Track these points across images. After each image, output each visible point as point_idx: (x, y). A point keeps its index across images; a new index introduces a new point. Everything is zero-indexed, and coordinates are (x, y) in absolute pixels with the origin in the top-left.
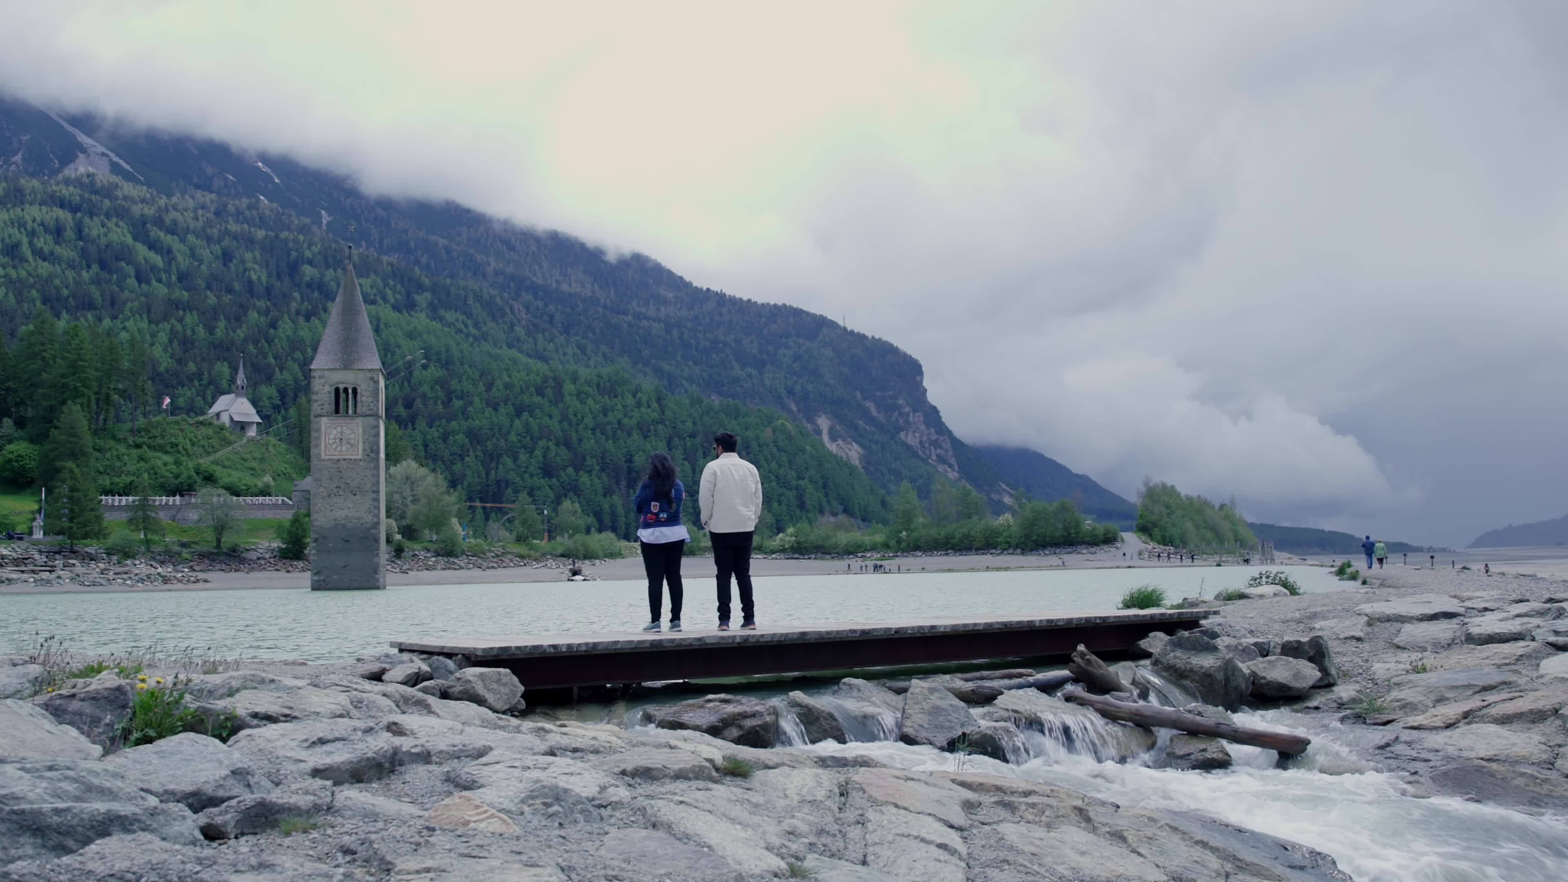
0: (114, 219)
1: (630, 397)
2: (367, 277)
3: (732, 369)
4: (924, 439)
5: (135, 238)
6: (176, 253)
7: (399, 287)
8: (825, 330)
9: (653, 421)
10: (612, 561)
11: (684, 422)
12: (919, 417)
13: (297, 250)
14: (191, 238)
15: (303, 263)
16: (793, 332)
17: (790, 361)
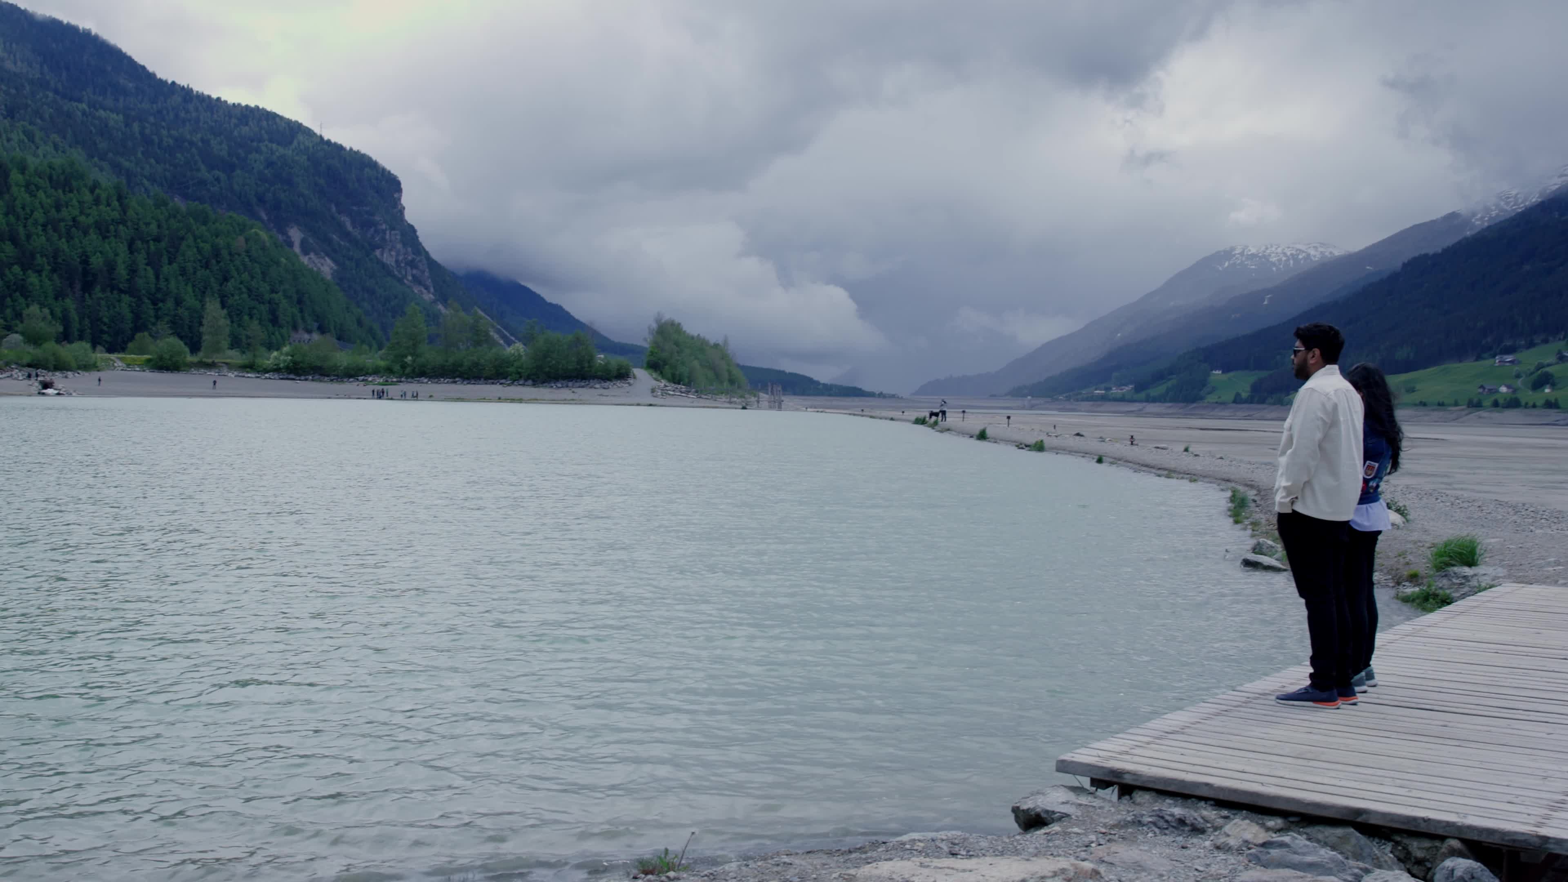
1: (87, 193)
3: (198, 170)
4: (401, 258)
8: (300, 137)
9: (112, 220)
10: (86, 374)
11: (147, 224)
12: (396, 235)
16: (266, 136)
17: (262, 167)
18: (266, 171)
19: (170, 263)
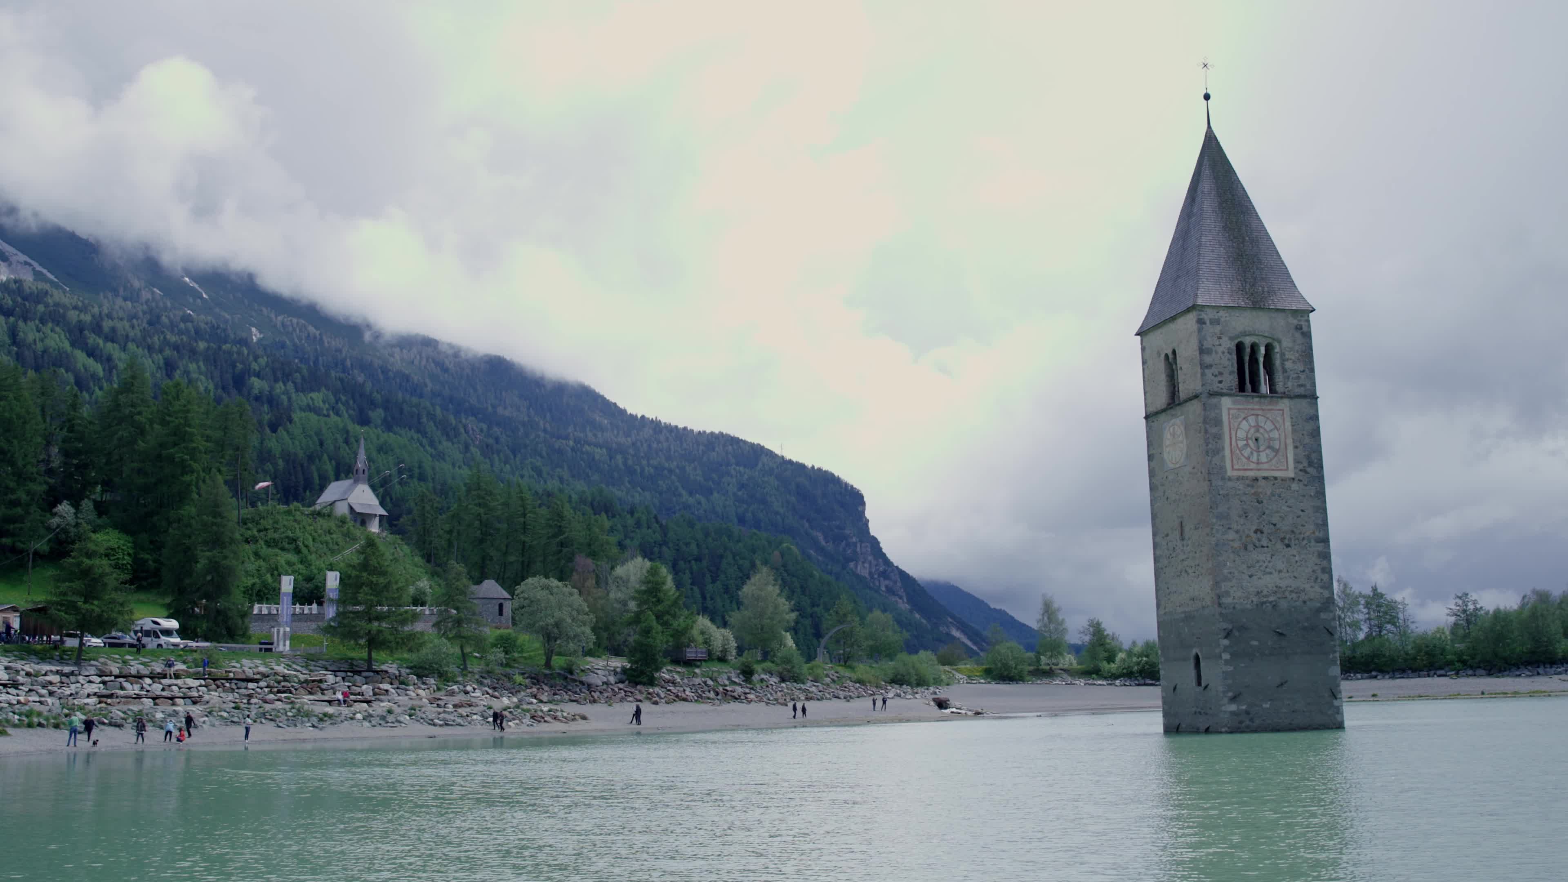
0: (50, 325)
1: (629, 516)
2: (319, 391)
3: (680, 495)
4: (873, 570)
5: (73, 345)
6: (117, 361)
7: (351, 402)
8: (764, 459)
9: (655, 542)
11: (687, 544)
12: (867, 547)
13: (242, 363)
14: (131, 346)
15: (250, 376)
16: (733, 461)
17: (735, 490)
18: (740, 493)
19: (714, 581)
